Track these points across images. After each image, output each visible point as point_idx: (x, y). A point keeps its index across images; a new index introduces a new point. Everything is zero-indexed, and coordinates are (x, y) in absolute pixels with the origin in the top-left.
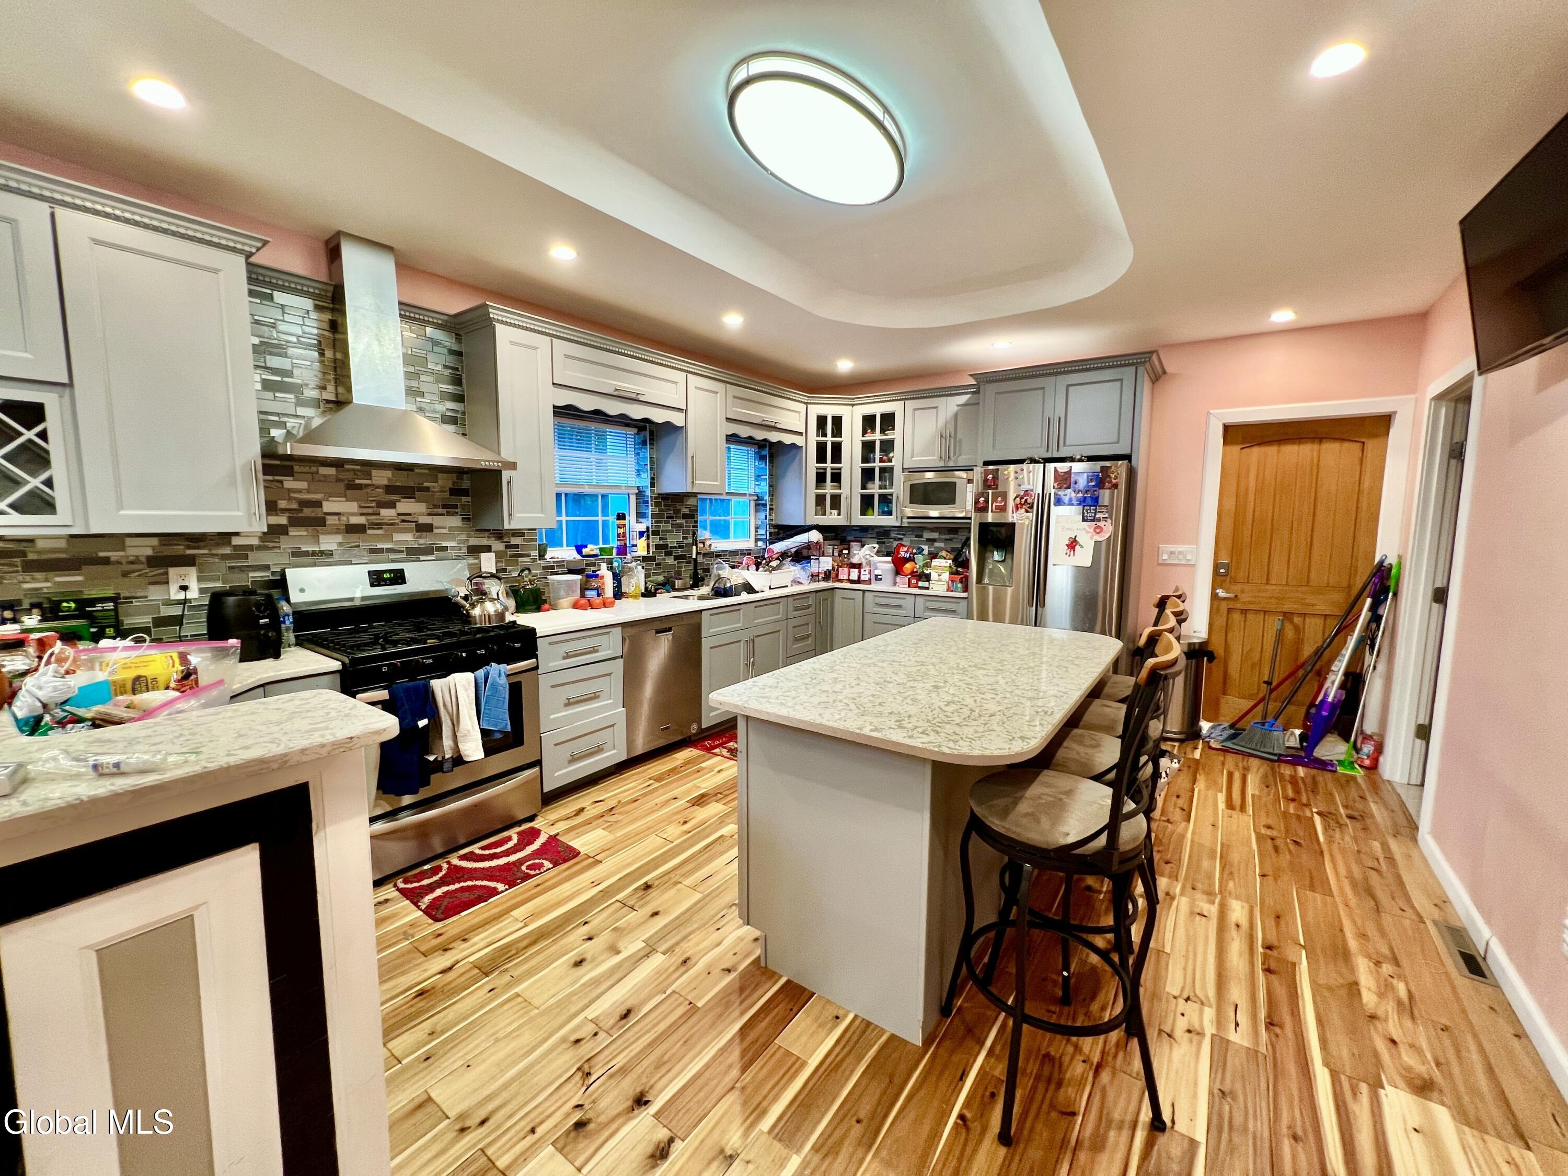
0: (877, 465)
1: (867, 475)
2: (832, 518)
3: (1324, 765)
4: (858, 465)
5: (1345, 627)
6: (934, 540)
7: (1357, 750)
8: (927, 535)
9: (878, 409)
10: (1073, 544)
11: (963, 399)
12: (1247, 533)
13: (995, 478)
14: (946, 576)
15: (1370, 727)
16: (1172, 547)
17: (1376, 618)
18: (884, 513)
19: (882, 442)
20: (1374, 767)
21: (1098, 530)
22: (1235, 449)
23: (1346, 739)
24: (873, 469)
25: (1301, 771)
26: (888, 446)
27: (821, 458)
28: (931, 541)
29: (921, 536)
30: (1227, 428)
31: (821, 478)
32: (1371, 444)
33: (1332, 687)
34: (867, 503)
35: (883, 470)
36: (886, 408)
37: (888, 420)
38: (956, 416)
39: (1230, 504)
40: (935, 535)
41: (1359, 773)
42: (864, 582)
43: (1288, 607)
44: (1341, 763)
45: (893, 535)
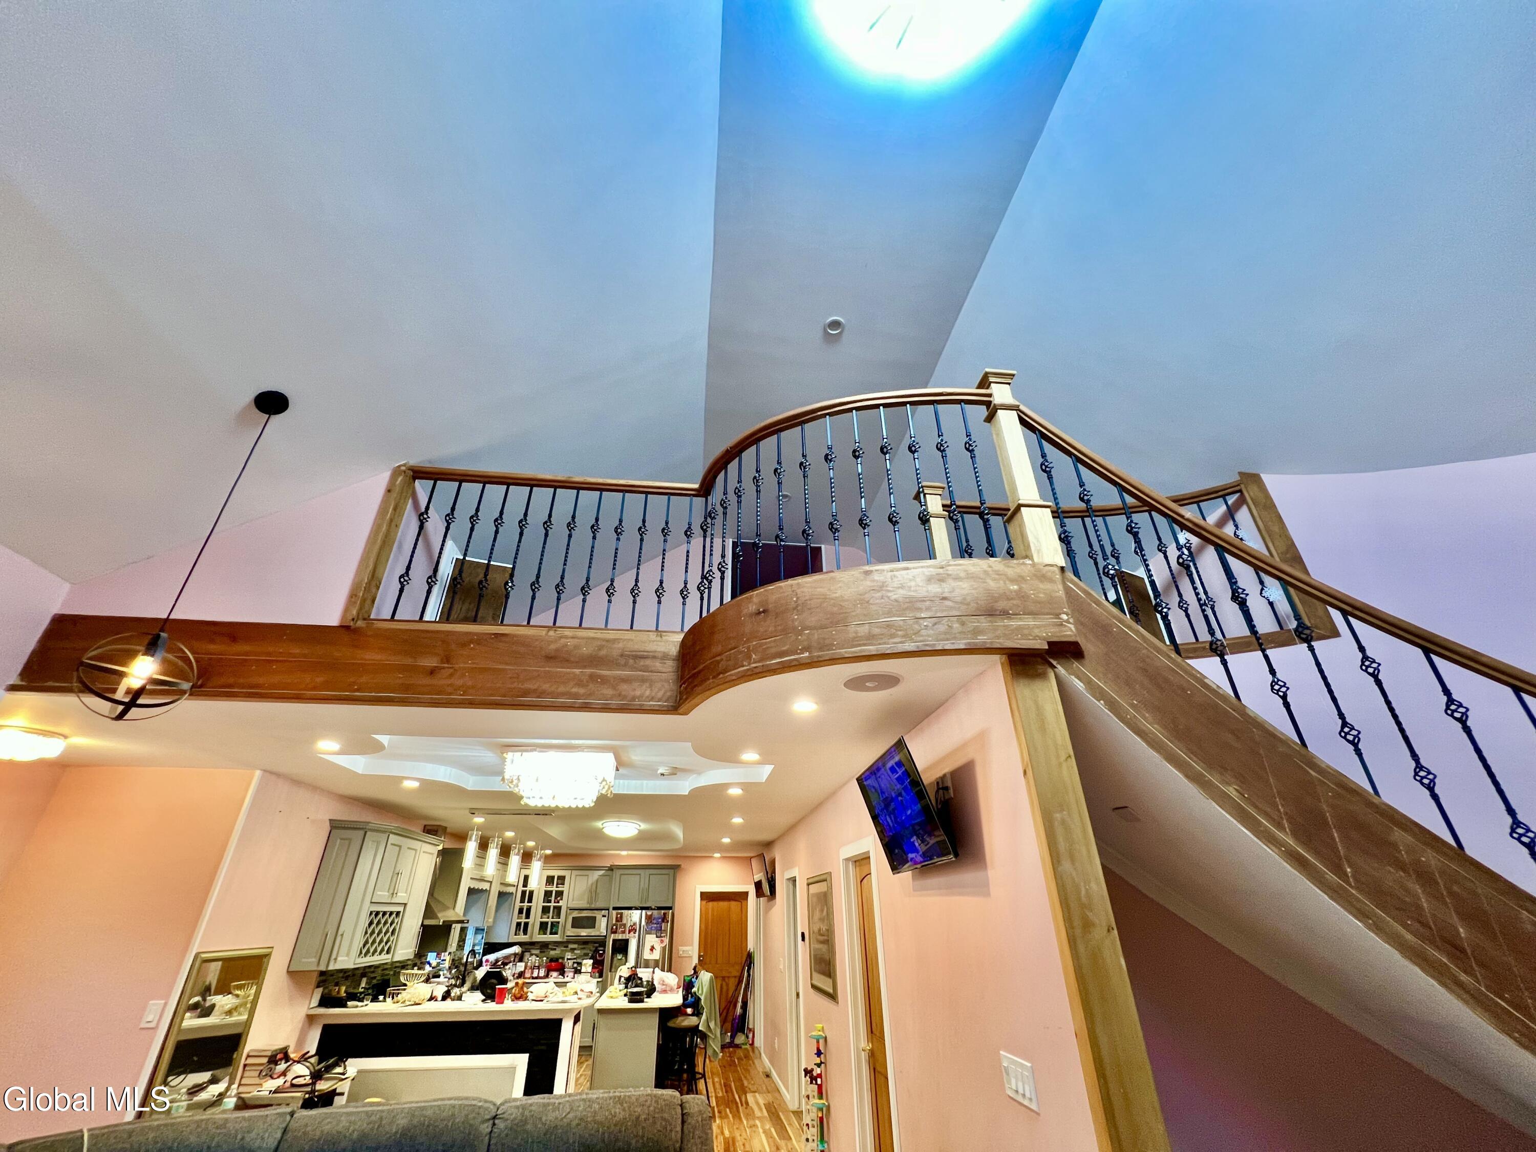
0: (552, 904)
1: (545, 910)
2: (522, 938)
3: (738, 1046)
4: (541, 904)
5: (740, 982)
6: (575, 949)
7: (747, 1037)
8: (571, 946)
9: (556, 873)
10: (652, 949)
11: (602, 872)
12: (709, 941)
13: (621, 917)
14: (590, 969)
15: (751, 1026)
16: (685, 948)
17: (749, 975)
18: (551, 934)
19: (556, 891)
20: (752, 1044)
21: (662, 942)
22: (704, 902)
23: (744, 1033)
24: (549, 907)
25: (731, 1049)
26: (560, 894)
27: (522, 901)
28: (573, 950)
29: (567, 947)
30: (702, 893)
31: (521, 911)
32: (744, 903)
33: (739, 1010)
34: (543, 927)
35: (554, 907)
36: (561, 873)
37: (562, 879)
38: (597, 881)
39: (703, 927)
40: (575, 946)
41: (748, 1046)
42: (541, 978)
43: (725, 974)
44: (743, 1044)
45: (550, 947)
